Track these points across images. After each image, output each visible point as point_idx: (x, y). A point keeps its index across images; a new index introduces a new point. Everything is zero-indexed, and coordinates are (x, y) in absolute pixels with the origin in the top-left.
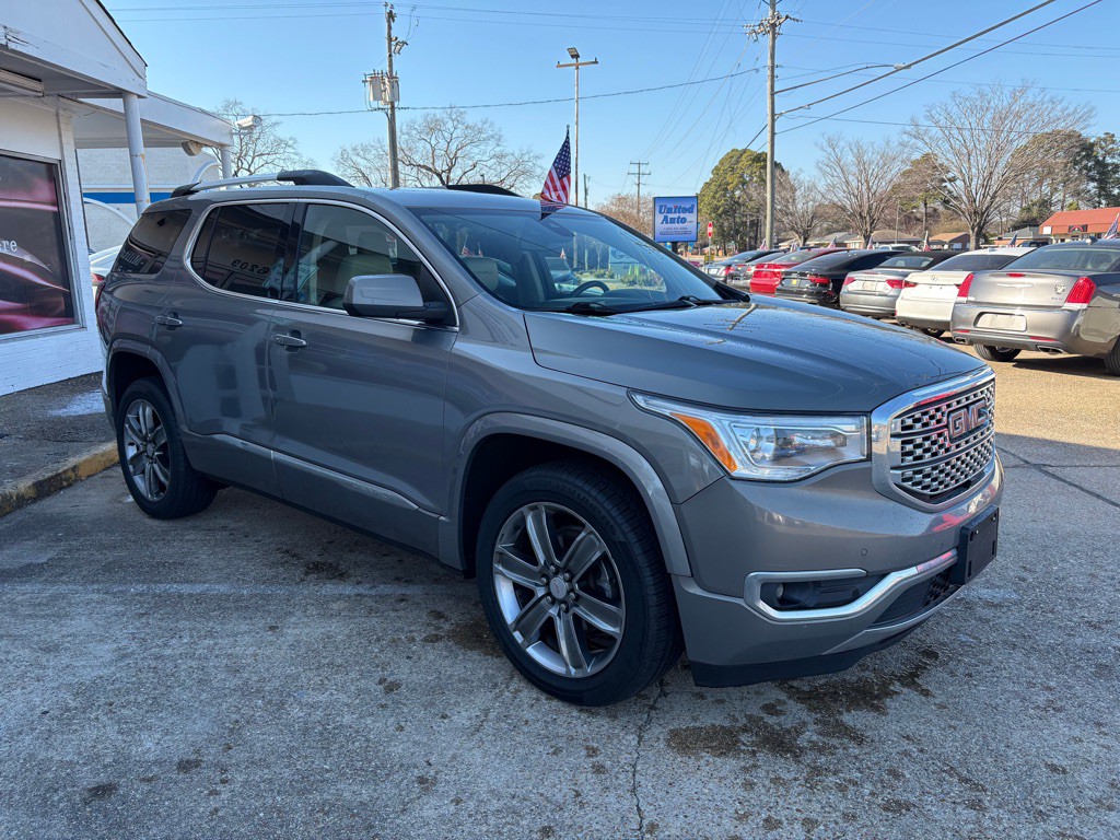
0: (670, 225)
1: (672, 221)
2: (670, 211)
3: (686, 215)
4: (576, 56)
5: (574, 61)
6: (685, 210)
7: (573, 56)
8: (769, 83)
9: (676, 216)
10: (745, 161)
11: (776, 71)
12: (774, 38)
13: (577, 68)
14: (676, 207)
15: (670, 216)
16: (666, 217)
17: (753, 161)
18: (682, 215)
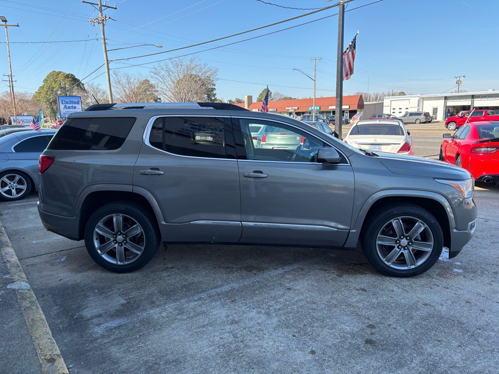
0: (68, 110)
1: (69, 108)
2: (67, 103)
3: (76, 105)
4: (6, 21)
5: (4, 23)
6: (75, 103)
7: (3, 21)
8: (104, 46)
9: (71, 105)
10: (60, 78)
11: (107, 41)
12: (103, 26)
13: (6, 28)
14: (70, 101)
15: (67, 105)
16: (65, 106)
17: (65, 77)
18: (74, 105)
